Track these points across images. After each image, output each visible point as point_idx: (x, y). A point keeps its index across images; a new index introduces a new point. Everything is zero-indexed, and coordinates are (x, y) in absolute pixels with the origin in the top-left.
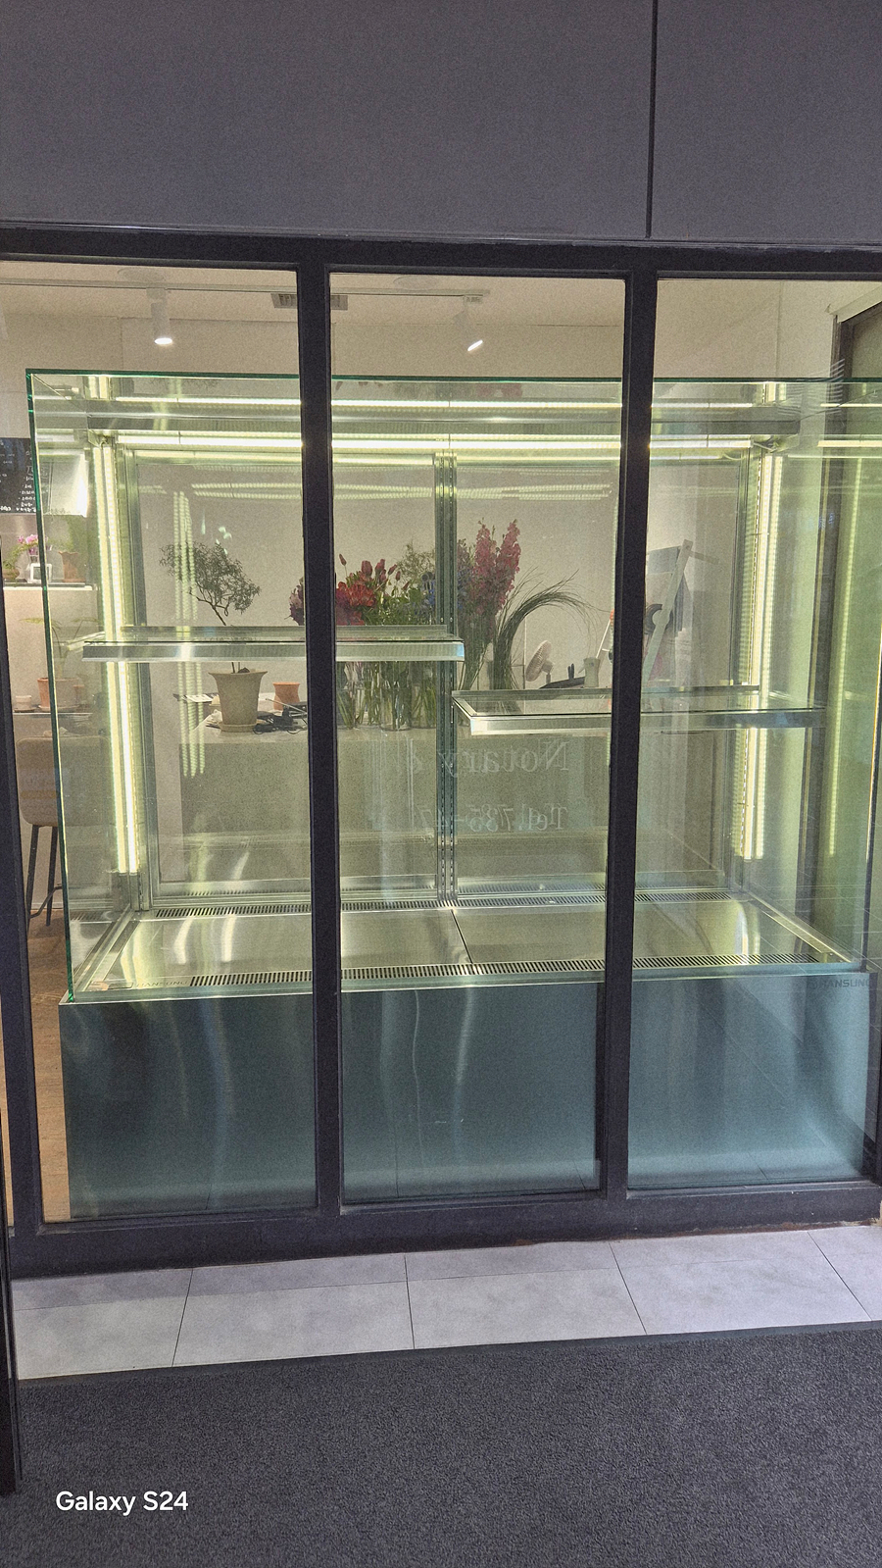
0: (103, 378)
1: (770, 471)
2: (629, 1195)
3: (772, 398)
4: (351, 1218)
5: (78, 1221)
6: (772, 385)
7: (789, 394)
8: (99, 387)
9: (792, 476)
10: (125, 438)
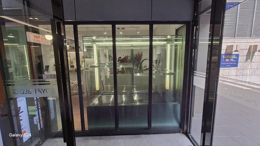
0: (95, 37)
1: (169, 46)
2: (151, 129)
3: (169, 38)
4: (119, 131)
5: (89, 130)
6: (169, 36)
7: (171, 37)
8: (94, 38)
9: (171, 46)
10: (97, 43)
